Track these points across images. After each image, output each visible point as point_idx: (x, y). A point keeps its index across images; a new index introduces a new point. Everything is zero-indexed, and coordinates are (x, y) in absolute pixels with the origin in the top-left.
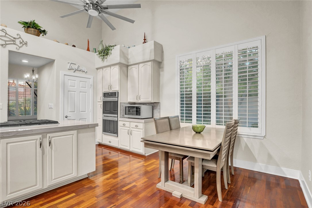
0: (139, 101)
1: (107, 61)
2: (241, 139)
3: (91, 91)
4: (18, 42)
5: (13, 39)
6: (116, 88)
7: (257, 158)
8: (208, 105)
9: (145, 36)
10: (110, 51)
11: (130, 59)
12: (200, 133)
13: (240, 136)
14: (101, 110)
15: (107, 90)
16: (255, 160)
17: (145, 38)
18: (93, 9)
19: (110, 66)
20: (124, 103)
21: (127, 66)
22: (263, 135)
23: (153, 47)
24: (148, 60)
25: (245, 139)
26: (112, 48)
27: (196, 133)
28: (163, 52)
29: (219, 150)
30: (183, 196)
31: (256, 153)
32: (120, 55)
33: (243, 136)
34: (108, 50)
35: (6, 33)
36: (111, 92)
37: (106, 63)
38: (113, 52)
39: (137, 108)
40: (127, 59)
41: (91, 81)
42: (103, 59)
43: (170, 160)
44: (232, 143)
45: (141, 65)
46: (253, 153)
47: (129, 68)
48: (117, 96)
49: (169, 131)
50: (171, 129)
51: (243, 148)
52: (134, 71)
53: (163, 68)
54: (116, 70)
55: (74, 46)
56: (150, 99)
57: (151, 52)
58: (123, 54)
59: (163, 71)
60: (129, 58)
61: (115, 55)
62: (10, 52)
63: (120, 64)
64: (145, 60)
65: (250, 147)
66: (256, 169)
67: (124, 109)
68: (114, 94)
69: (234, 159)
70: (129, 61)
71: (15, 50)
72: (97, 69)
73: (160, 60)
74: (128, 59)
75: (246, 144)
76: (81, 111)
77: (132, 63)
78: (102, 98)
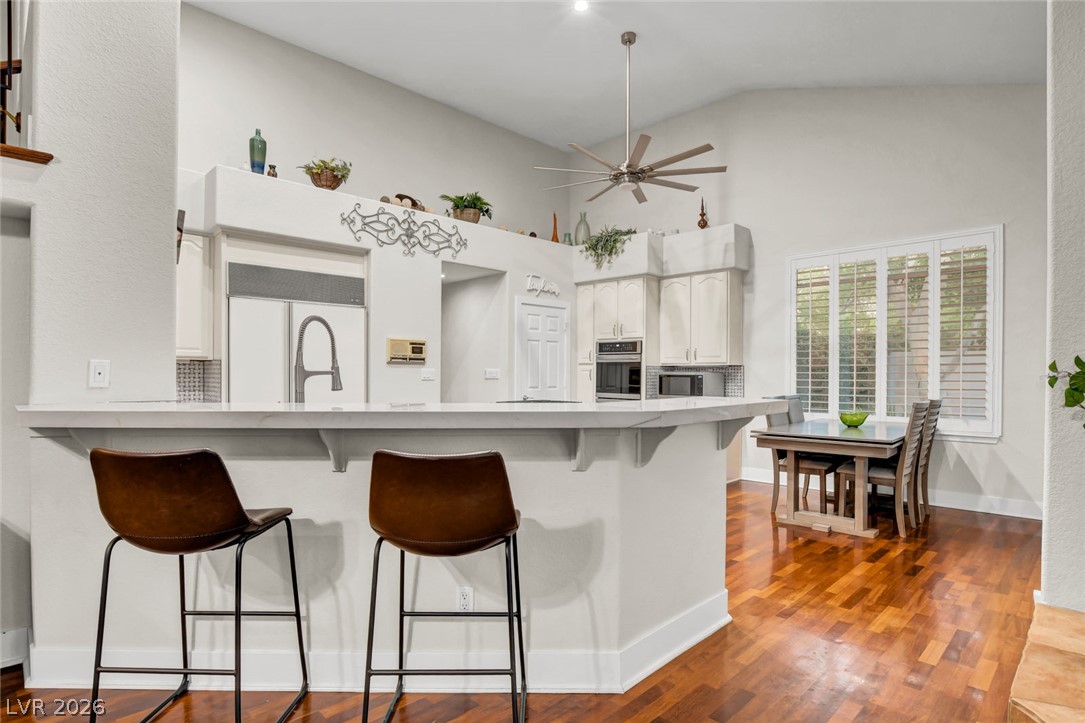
0: (693, 363)
1: (609, 268)
2: (947, 445)
3: (566, 340)
4: (454, 240)
5: (446, 236)
6: (634, 331)
7: (982, 485)
8: (866, 372)
9: (703, 206)
10: (618, 245)
11: (666, 262)
12: (856, 427)
13: (944, 438)
14: (592, 384)
15: (609, 337)
16: (976, 489)
17: (703, 210)
18: (629, 181)
19: (618, 279)
20: (654, 368)
21: (660, 279)
22: (997, 434)
23: (731, 238)
24: (720, 267)
25: (956, 446)
26: (625, 238)
27: (849, 426)
28: (751, 246)
29: (900, 448)
30: (833, 530)
31: (980, 475)
32: (649, 257)
33: (950, 439)
34: (615, 241)
35: (440, 228)
36: (620, 340)
37: (605, 273)
38: (627, 246)
39: (693, 378)
40: (660, 263)
41: (566, 314)
42: (599, 265)
43: (802, 477)
44: (925, 446)
45: (697, 279)
46: (976, 476)
47: (665, 283)
48: (639, 351)
49: (787, 426)
50: (790, 422)
51: (952, 464)
52: (677, 292)
53: (752, 283)
54: (637, 290)
55: (533, 235)
56: (724, 359)
57: (726, 251)
58: (655, 254)
59: (752, 291)
60: (664, 260)
61: (633, 255)
62: (444, 263)
63: (647, 277)
64: (711, 268)
65: (966, 462)
66: (980, 508)
67: (658, 380)
68: (632, 346)
69: (929, 490)
70: (664, 267)
71: (451, 260)
72: (577, 284)
73: (745, 267)
74: (662, 263)
75: (959, 457)
76: (548, 385)
77: (672, 273)
78: (594, 355)
